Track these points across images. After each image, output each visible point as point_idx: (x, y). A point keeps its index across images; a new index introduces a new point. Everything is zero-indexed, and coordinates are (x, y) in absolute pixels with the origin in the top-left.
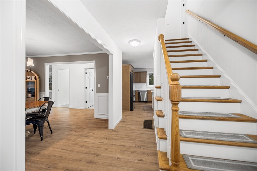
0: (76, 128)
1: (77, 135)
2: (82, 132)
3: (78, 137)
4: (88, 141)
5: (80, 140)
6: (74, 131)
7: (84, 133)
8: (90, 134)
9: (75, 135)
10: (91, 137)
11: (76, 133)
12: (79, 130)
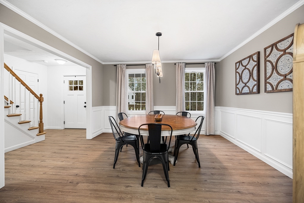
0: (78, 183)
1: (73, 168)
2: (65, 174)
3: (72, 166)
4: (59, 162)
5: (69, 163)
6: (80, 176)
7: (61, 174)
8: (52, 172)
9: (77, 168)
10: (53, 167)
11: (76, 172)
12: (71, 178)
